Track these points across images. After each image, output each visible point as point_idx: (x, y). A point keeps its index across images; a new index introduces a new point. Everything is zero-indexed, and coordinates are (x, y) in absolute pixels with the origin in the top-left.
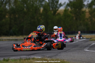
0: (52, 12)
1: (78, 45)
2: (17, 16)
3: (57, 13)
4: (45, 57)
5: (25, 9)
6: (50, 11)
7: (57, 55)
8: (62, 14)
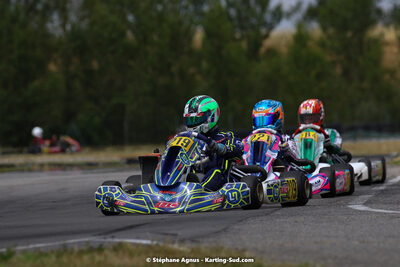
2: (95, 64)
3: (263, 50)
7: (225, 230)
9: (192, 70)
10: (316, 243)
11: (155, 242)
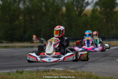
0: (77, 12)
1: (109, 55)
2: (33, 17)
3: (83, 14)
4: (68, 68)
5: (43, 9)
6: (74, 11)
7: (83, 66)
8: (89, 15)
11: (64, 70)
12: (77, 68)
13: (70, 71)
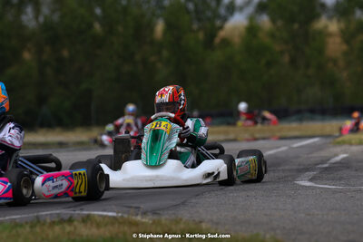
6: (191, 30)
7: (183, 203)
9: (153, 59)
10: (266, 215)
12: (163, 209)
13: (139, 218)
